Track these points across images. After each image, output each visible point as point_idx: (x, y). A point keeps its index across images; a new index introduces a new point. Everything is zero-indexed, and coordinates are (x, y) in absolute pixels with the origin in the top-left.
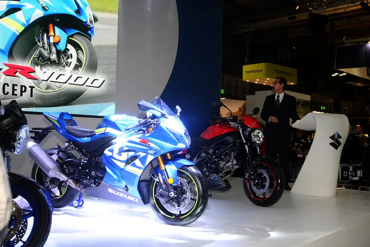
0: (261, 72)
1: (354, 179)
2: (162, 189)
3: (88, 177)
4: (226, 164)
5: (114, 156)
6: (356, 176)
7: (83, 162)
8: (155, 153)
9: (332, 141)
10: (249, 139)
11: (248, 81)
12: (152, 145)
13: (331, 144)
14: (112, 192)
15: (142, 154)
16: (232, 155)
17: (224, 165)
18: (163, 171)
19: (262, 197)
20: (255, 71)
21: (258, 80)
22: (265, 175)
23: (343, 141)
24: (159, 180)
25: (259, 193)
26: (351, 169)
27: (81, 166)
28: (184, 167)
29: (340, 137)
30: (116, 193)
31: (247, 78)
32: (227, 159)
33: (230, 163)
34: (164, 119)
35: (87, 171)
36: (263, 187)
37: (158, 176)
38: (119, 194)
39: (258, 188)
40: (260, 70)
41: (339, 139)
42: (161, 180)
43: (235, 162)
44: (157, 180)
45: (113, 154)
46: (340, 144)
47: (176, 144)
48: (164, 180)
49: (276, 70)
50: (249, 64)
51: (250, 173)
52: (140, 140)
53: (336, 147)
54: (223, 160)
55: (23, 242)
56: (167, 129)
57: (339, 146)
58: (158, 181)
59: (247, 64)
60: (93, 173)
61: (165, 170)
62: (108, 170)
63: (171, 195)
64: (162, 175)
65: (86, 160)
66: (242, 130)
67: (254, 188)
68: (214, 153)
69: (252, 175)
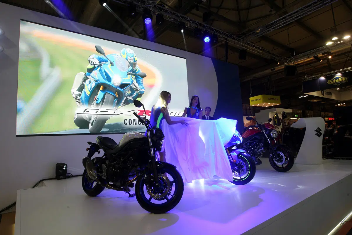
1: (330, 153)
4: (258, 150)
6: (330, 151)
9: (316, 133)
10: (269, 135)
11: (253, 105)
13: (316, 134)
16: (261, 145)
17: (257, 151)
18: (230, 156)
19: (281, 167)
20: (257, 100)
21: (259, 104)
22: (282, 154)
23: (323, 132)
25: (279, 164)
26: (326, 148)
28: (241, 153)
29: (321, 130)
31: (252, 104)
32: (258, 147)
33: (260, 150)
36: (282, 161)
39: (279, 162)
40: (259, 99)
41: (321, 132)
43: (263, 149)
46: (321, 134)
47: (235, 141)
49: (268, 98)
50: (253, 96)
51: (272, 154)
53: (319, 136)
54: (256, 148)
55: (172, 196)
57: (321, 135)
63: (235, 168)
66: (265, 131)
67: (276, 163)
68: (250, 145)
69: (274, 155)
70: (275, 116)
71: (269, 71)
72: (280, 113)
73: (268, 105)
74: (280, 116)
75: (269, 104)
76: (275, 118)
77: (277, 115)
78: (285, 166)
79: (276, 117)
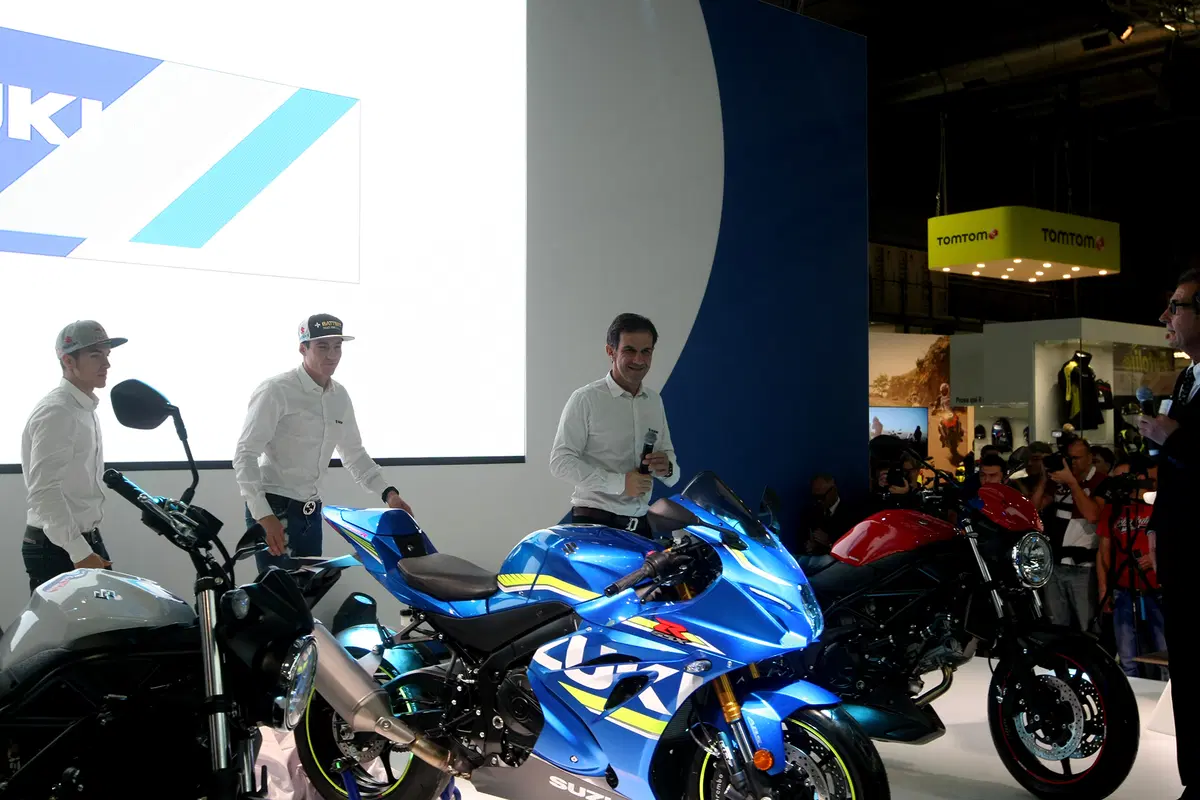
0: (991, 237)
2: (733, 786)
3: (482, 735)
4: (923, 651)
5: (569, 674)
7: (461, 683)
8: (708, 669)
11: (946, 270)
12: (696, 641)
14: (564, 787)
15: (664, 672)
16: (946, 622)
18: (735, 723)
19: (1058, 771)
20: (973, 237)
21: (981, 266)
22: (1068, 696)
24: (722, 756)
25: (1048, 756)
27: (458, 696)
28: (803, 711)
30: (577, 790)
31: (941, 259)
33: (940, 651)
34: (735, 553)
35: (478, 713)
36: (1062, 737)
37: (716, 738)
38: (587, 794)
39: (1045, 741)
40: (990, 231)
42: (729, 755)
43: (956, 645)
44: (710, 751)
45: (564, 666)
47: (776, 636)
48: (737, 753)
49: (1045, 230)
50: (952, 211)
51: (1011, 689)
52: (655, 624)
54: (915, 639)
56: (745, 586)
58: (716, 754)
59: (942, 214)
60: (498, 722)
61: (742, 720)
62: (548, 716)
64: (731, 736)
65: (473, 676)
66: (977, 540)
67: (1027, 739)
69: (1019, 694)
70: (1073, 365)
71: (1071, 47)
72: (1104, 348)
73: (1040, 273)
74: (1103, 370)
75: (1047, 265)
76: (1068, 379)
77: (1084, 363)
78: (1081, 765)
79: (1074, 372)
